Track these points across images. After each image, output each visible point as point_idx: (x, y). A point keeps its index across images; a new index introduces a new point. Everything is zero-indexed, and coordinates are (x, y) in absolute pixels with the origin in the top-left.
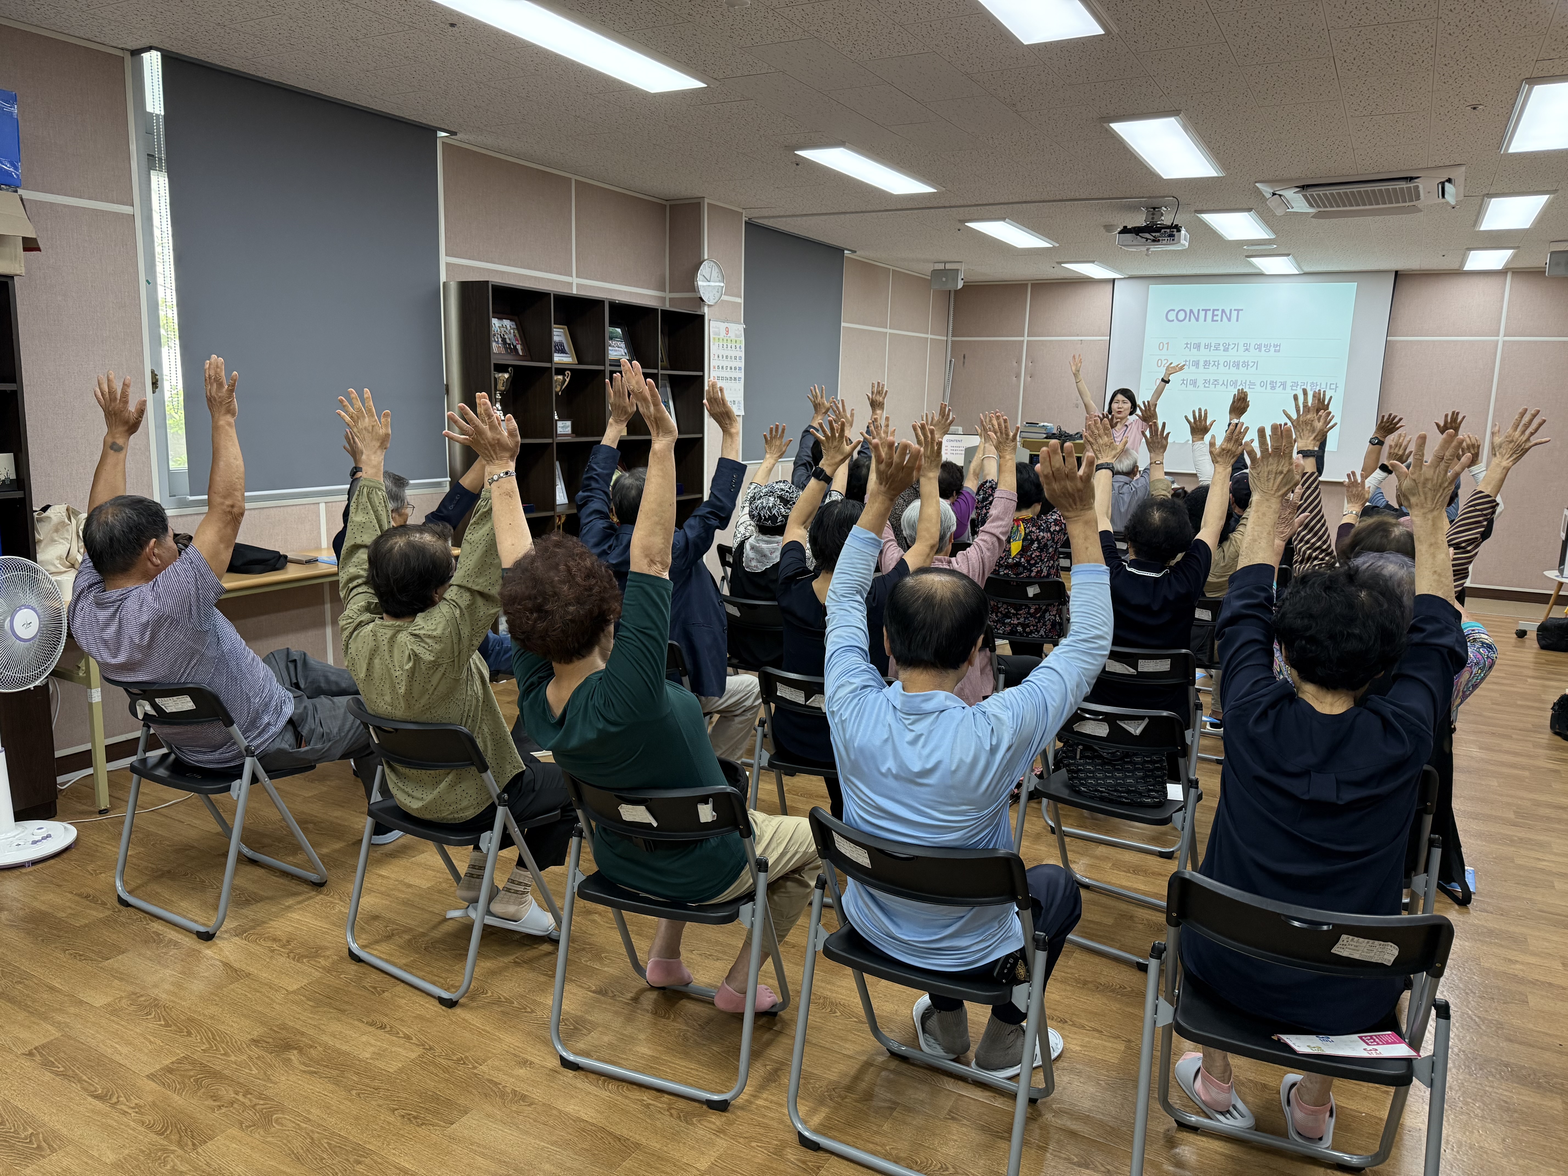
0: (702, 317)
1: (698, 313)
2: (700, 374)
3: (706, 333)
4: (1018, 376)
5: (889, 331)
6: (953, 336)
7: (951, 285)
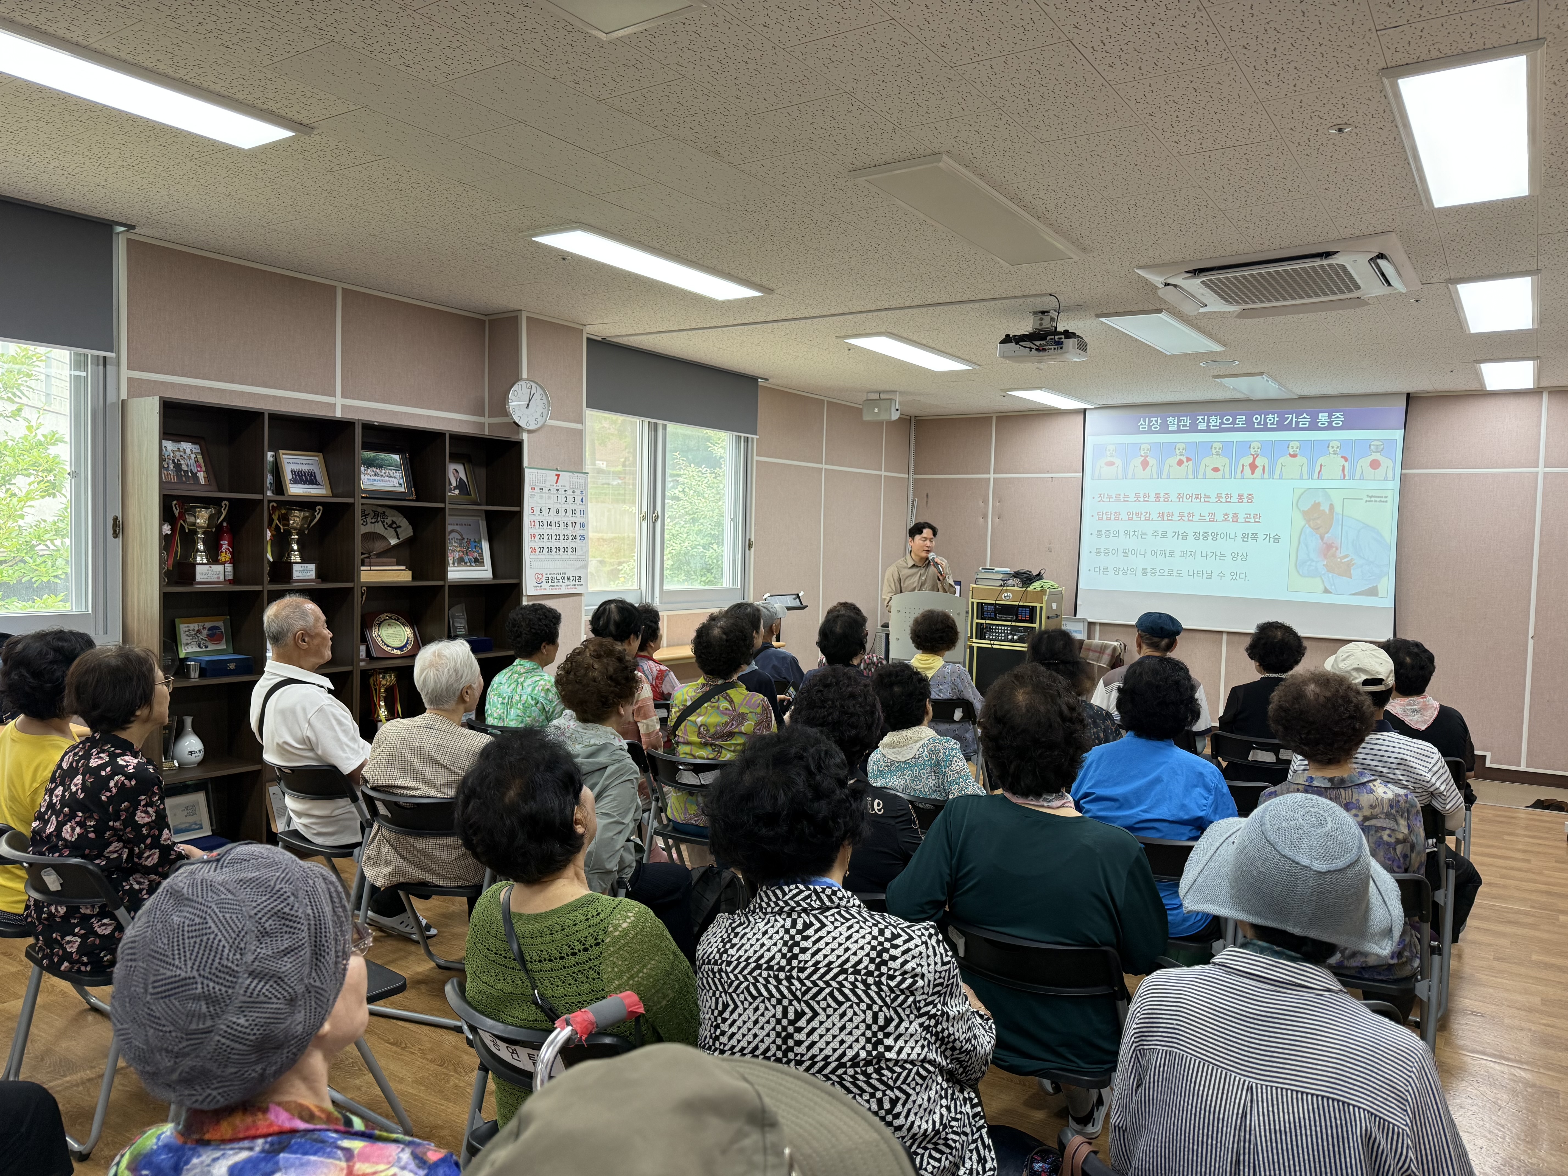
0: (519, 445)
1: (514, 438)
2: (517, 509)
3: (526, 463)
4: (985, 517)
5: (824, 466)
6: (915, 473)
7: (884, 417)
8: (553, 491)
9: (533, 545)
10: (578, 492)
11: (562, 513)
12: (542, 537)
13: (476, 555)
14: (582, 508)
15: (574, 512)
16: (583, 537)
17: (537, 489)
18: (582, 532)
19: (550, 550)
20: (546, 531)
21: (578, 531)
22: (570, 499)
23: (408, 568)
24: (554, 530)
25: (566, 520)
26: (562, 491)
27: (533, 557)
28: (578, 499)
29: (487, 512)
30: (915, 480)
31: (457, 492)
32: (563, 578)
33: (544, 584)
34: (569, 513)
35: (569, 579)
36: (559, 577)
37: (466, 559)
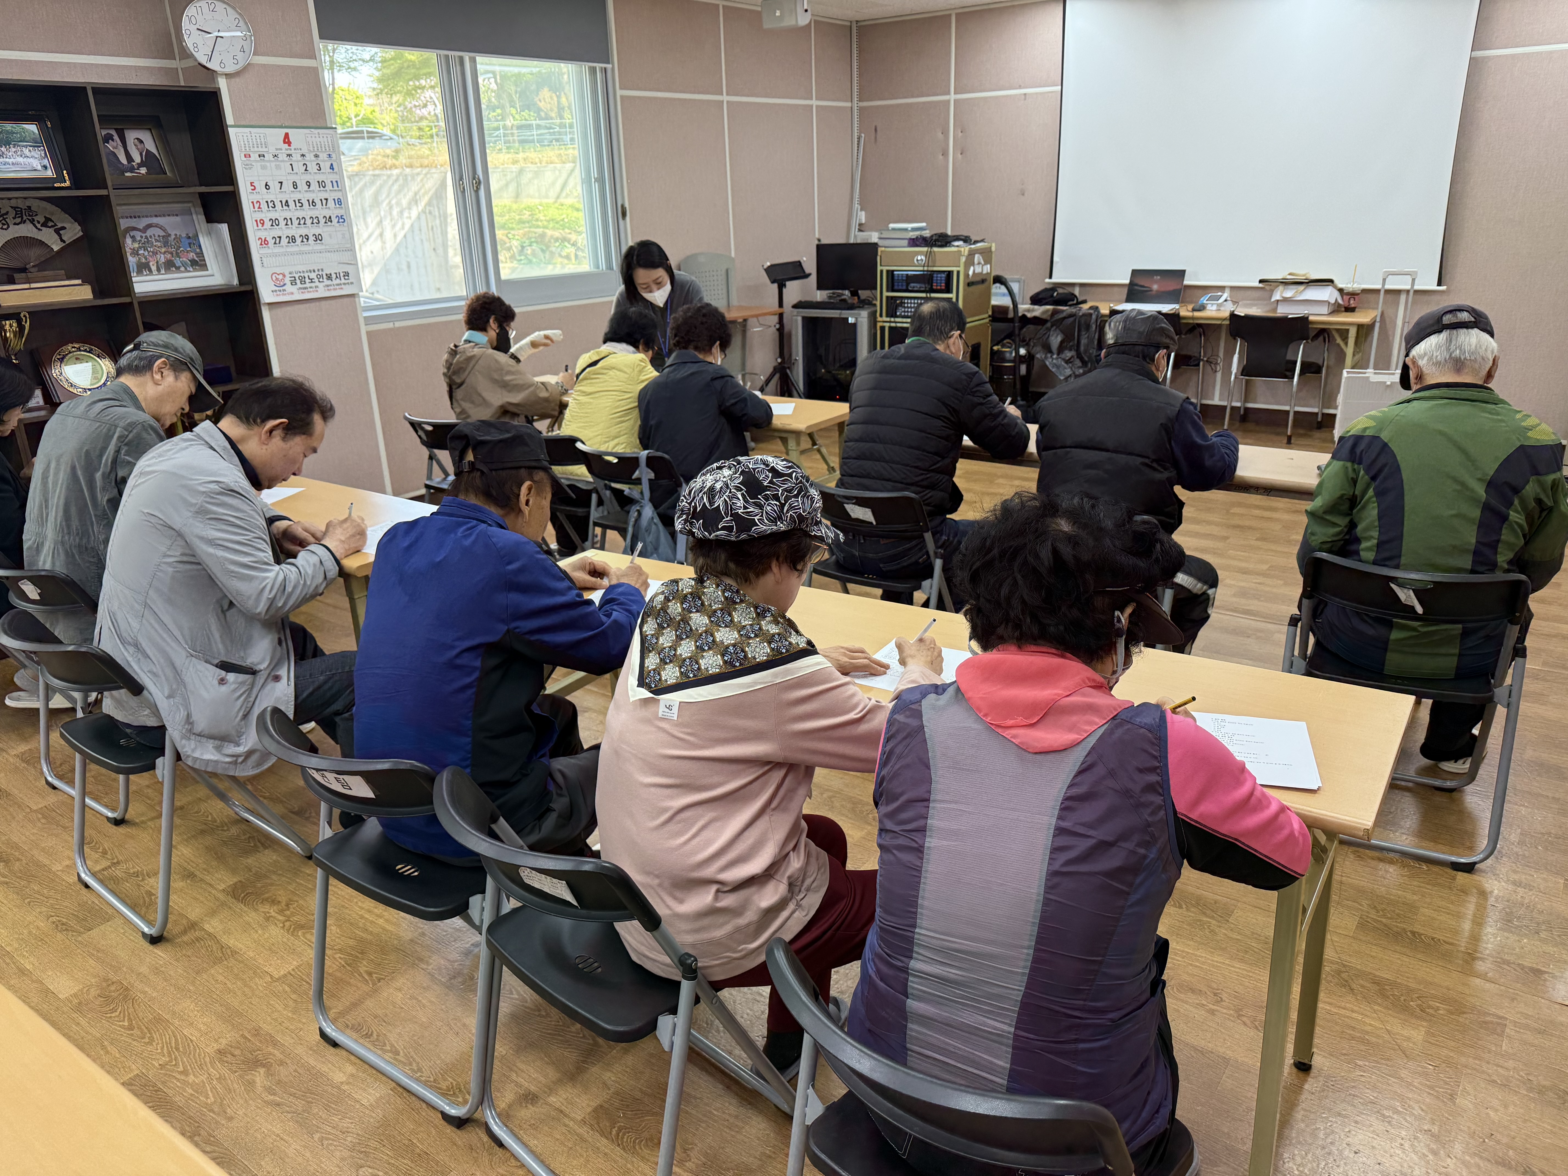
0: (214, 96)
1: (208, 87)
3: (230, 119)
4: (945, 153)
6: (860, 100)
7: (789, 22)
8: (283, 156)
9: (263, 234)
10: (323, 156)
11: (302, 186)
12: (275, 222)
13: (192, 255)
14: (334, 177)
15: (321, 184)
16: (341, 219)
17: (254, 157)
18: (340, 212)
19: (293, 239)
20: (280, 214)
21: (332, 210)
22: (312, 167)
23: (85, 282)
24: (293, 213)
25: (311, 196)
26: (296, 157)
27: (263, 251)
28: (325, 166)
29: (201, 195)
30: (861, 109)
31: (143, 170)
32: (319, 277)
33: (289, 288)
34: (315, 186)
35: (329, 277)
36: (313, 275)
37: (178, 262)
